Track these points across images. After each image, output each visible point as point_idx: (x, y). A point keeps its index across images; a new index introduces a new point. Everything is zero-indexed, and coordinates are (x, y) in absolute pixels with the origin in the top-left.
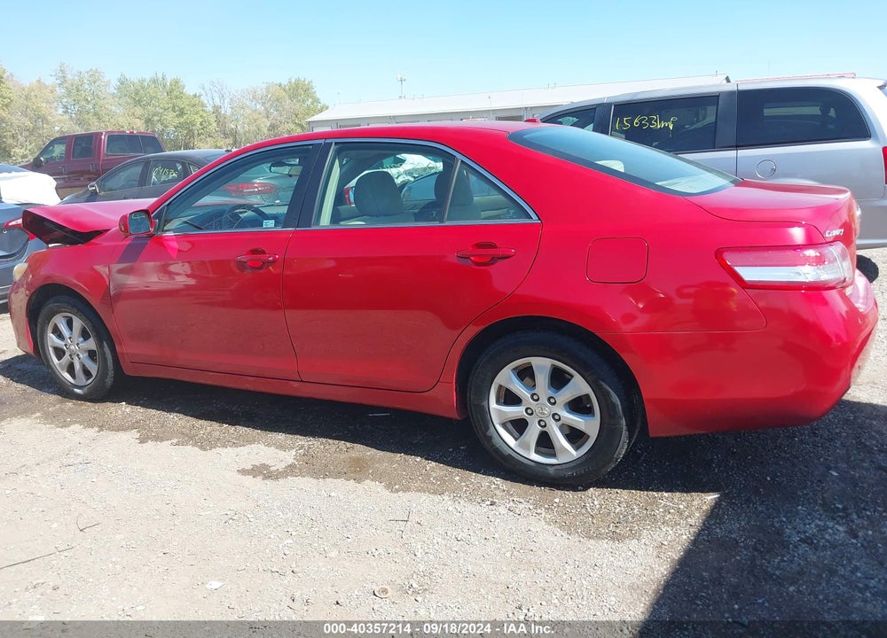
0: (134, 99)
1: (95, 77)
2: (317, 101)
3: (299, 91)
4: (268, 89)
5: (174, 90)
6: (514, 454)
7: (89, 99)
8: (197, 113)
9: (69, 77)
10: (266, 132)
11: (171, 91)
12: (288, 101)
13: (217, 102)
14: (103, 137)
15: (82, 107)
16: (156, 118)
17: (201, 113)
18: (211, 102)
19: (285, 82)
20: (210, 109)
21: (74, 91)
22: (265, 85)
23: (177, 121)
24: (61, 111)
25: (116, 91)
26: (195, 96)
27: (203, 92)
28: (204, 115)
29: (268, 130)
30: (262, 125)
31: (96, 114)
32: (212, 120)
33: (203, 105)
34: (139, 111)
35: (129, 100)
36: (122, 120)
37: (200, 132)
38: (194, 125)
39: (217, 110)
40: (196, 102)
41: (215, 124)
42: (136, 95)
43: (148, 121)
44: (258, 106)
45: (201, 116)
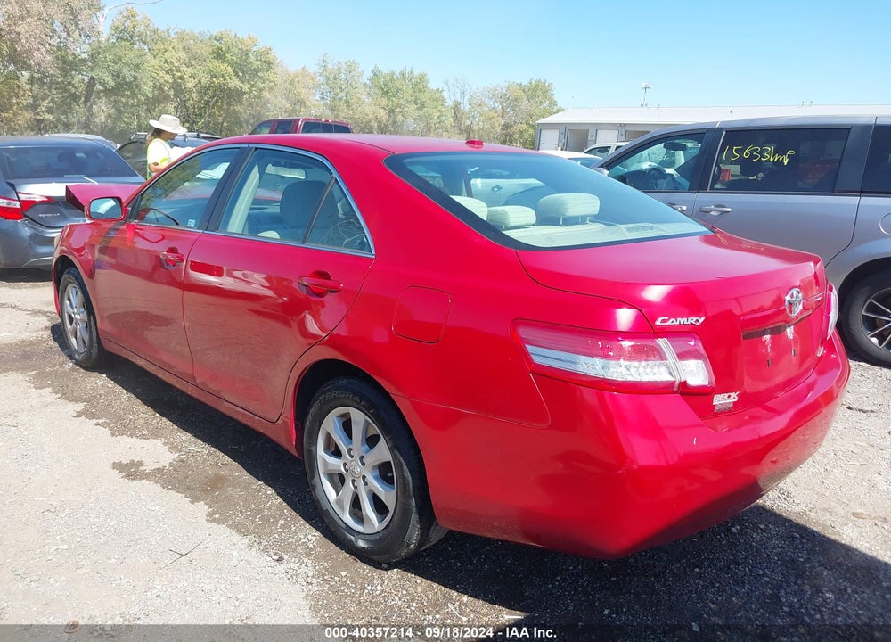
0: (383, 90)
1: (351, 68)
2: (554, 103)
3: (538, 92)
4: (508, 89)
5: (419, 84)
6: (331, 511)
7: (343, 87)
8: (436, 108)
9: (330, 66)
10: (499, 131)
11: (417, 84)
12: (526, 102)
13: (458, 98)
14: (300, 123)
15: (337, 94)
16: (398, 110)
17: (440, 107)
18: (452, 98)
19: (525, 83)
20: (449, 103)
21: (332, 79)
22: (507, 84)
23: (416, 113)
24: (318, 97)
25: (368, 82)
26: (438, 91)
27: (446, 88)
28: (443, 109)
29: (502, 129)
30: (497, 124)
31: (347, 102)
32: (450, 114)
33: (443, 100)
34: (384, 101)
35: (378, 91)
36: (367, 109)
37: (438, 125)
38: (431, 119)
39: (456, 106)
40: (438, 97)
41: (451, 120)
42: (385, 88)
43: (392, 111)
44: (496, 105)
45: (439, 111)
